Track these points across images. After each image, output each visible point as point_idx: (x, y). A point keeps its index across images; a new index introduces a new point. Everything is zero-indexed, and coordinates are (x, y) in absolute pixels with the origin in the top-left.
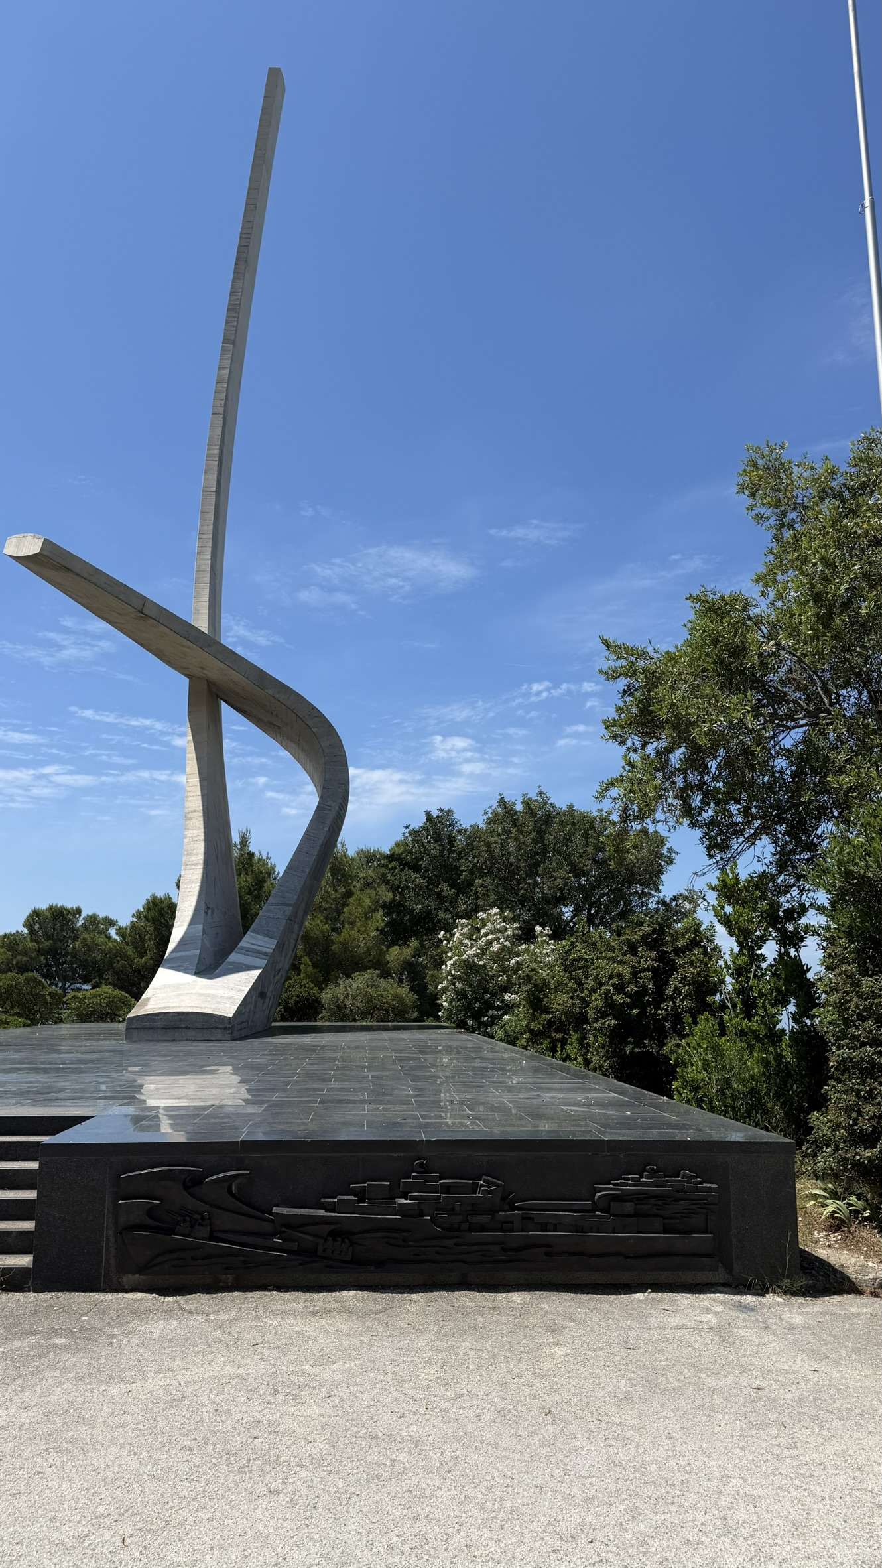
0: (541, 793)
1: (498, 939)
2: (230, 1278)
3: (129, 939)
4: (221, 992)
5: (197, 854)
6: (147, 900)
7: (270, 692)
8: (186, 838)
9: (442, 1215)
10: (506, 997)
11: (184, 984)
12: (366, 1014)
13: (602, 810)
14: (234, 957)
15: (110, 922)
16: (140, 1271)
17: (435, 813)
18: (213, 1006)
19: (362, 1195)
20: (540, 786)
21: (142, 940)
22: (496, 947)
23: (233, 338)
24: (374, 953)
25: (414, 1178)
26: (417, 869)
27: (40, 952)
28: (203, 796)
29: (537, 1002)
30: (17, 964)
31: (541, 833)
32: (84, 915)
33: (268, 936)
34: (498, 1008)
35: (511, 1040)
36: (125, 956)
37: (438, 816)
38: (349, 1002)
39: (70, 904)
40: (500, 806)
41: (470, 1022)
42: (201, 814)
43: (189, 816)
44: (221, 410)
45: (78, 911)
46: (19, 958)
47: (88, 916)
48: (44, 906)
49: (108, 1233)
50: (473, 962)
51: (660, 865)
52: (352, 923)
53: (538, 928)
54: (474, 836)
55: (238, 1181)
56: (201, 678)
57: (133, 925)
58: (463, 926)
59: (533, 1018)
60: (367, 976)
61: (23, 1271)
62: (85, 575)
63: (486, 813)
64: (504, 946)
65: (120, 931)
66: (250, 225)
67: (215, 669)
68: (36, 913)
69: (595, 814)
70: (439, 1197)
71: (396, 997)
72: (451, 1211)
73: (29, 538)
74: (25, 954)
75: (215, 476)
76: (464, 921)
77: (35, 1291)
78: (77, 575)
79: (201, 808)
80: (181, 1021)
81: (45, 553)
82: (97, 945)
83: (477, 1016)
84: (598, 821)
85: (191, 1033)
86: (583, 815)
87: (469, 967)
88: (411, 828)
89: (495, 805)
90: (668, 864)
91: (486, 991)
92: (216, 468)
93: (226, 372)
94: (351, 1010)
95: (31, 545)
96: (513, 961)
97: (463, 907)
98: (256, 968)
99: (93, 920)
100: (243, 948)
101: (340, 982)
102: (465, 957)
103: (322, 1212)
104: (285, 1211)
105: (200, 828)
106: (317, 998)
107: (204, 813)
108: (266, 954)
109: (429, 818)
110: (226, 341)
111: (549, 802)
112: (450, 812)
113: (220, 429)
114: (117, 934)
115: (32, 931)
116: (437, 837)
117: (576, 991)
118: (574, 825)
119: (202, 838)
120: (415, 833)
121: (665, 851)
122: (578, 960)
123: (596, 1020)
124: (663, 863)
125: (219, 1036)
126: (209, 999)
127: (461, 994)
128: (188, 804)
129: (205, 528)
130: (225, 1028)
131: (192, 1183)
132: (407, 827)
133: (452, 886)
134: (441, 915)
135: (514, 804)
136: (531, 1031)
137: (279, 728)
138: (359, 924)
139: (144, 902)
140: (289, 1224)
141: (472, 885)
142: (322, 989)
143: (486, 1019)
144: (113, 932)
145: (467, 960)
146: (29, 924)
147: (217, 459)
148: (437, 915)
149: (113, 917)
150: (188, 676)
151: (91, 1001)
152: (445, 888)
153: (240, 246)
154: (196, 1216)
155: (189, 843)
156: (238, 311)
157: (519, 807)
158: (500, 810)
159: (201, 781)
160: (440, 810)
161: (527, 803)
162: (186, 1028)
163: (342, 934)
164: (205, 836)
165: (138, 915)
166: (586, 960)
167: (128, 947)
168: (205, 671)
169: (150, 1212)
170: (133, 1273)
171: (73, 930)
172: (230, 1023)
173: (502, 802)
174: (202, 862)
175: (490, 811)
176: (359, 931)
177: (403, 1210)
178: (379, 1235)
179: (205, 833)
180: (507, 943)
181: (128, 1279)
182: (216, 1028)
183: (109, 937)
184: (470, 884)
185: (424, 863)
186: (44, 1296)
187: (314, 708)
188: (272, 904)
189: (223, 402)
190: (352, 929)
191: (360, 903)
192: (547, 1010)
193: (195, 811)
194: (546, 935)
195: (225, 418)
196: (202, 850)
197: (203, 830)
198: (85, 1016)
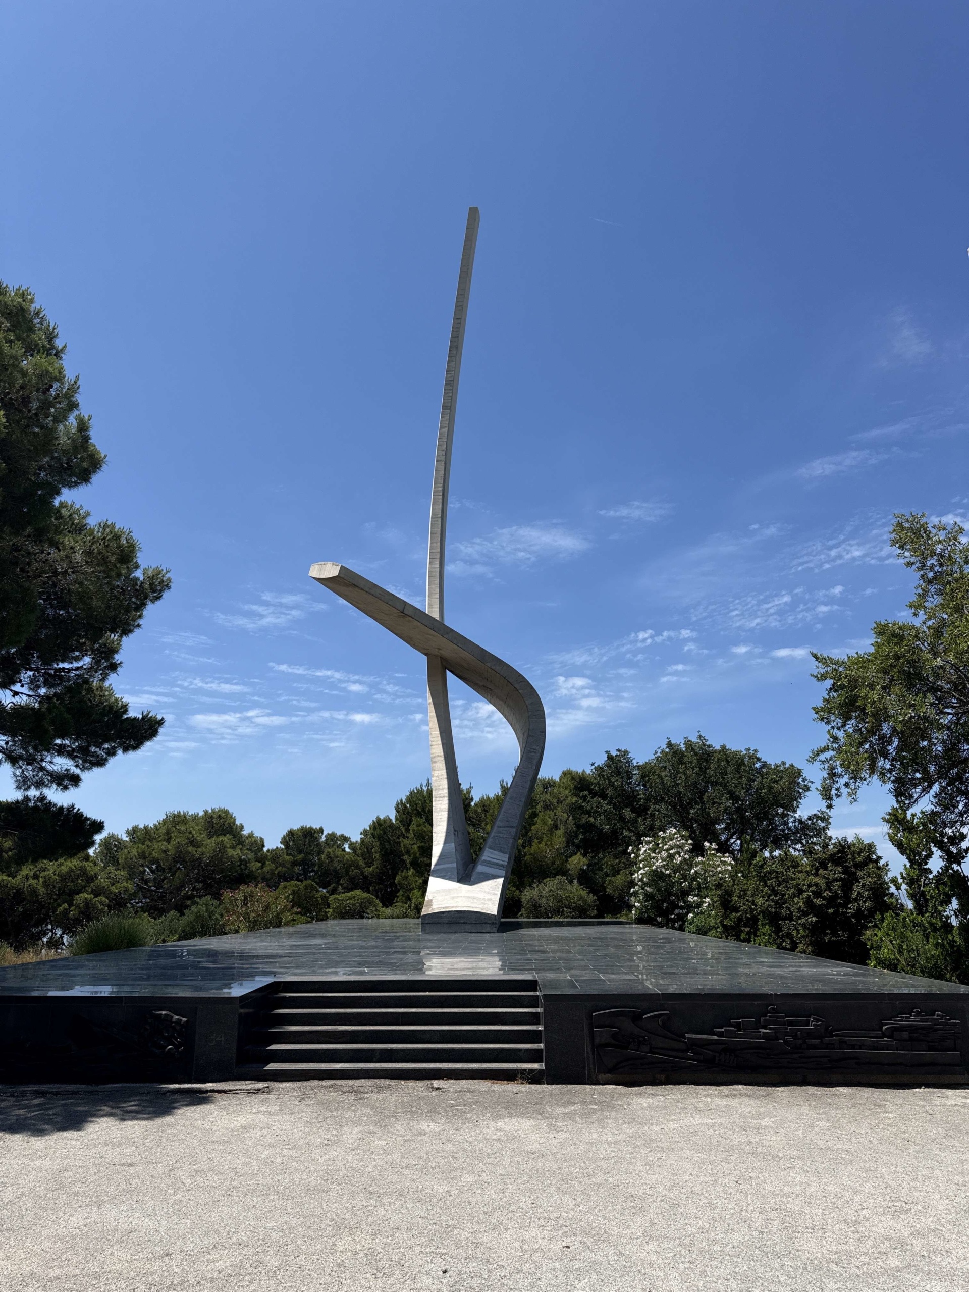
0: (700, 737)
1: (679, 853)
2: (663, 1077)
3: (359, 852)
4: (481, 895)
5: (443, 789)
6: (373, 821)
7: (489, 665)
8: (433, 776)
9: (790, 1039)
10: (690, 899)
11: (453, 889)
12: (558, 912)
13: (749, 750)
14: (480, 868)
15: (345, 839)
16: (610, 1071)
17: (614, 753)
18: (481, 906)
19: (738, 1026)
20: (699, 732)
21: (370, 852)
22: (678, 860)
23: (449, 405)
24: (558, 862)
25: (770, 1017)
26: (603, 796)
27: (294, 864)
28: (443, 744)
29: (726, 904)
30: (278, 873)
31: (703, 770)
32: (325, 833)
33: (501, 851)
34: (682, 908)
35: (702, 931)
36: (358, 867)
37: (616, 756)
38: (543, 902)
39: (316, 826)
40: (668, 747)
41: (659, 919)
42: (443, 758)
43: (434, 760)
44: (443, 458)
45: (321, 831)
46: (280, 868)
47: (328, 834)
48: (296, 827)
49: (588, 1048)
50: (661, 871)
51: (798, 792)
52: (541, 840)
53: (707, 844)
54: (646, 771)
55: (662, 1018)
56: (436, 656)
57: (362, 841)
58: (649, 843)
59: (726, 916)
60: (556, 881)
61: (541, 1071)
62: (367, 590)
63: (656, 753)
64: (685, 859)
65: (352, 846)
66: (459, 321)
67: (449, 650)
68: (291, 833)
69: (744, 752)
70: (787, 1029)
71: (581, 898)
72: (795, 1037)
73: (329, 564)
74: (282, 865)
75: (440, 506)
76: (647, 839)
77: (548, 1084)
78: (362, 589)
79: (442, 754)
80: (460, 917)
81: (342, 576)
82: (337, 857)
83: (665, 913)
84: (746, 759)
85: (468, 927)
86: (735, 753)
87: (656, 876)
88: (596, 765)
89: (664, 746)
90: (805, 791)
91: (670, 894)
92: (440, 501)
93: (446, 430)
94: (545, 909)
95: (331, 571)
96: (693, 871)
97: (642, 828)
98: (499, 877)
99: (332, 837)
100: (485, 861)
101: (535, 886)
102: (654, 867)
103: (715, 1037)
104: (694, 1036)
105: (443, 770)
106: (519, 899)
107: (445, 758)
108: (502, 866)
109: (610, 758)
110: (444, 407)
111: (707, 743)
112: (626, 752)
113: (443, 472)
114: (349, 848)
115: (287, 847)
116: (618, 772)
117: (771, 896)
118: (728, 762)
119: (445, 776)
120: (599, 769)
121: (800, 780)
122: (770, 872)
123: (799, 918)
124: (801, 791)
125: (488, 929)
126: (475, 901)
127: (649, 897)
128: (433, 751)
129: (435, 544)
130: (493, 923)
131: (636, 1018)
132: (593, 764)
133: (633, 811)
134: (626, 833)
135: (679, 745)
136: (724, 926)
137: (491, 690)
138: (545, 839)
139: (371, 822)
140: (694, 1044)
141: (648, 809)
142: (521, 892)
143: (673, 916)
144: (346, 847)
145: (656, 870)
146: (284, 841)
147: (441, 494)
148: (622, 834)
149: (346, 835)
150: (426, 654)
151: (348, 902)
152: (627, 813)
153: (452, 337)
154: (641, 1039)
155: (436, 781)
156: (451, 384)
157: (683, 748)
158: (667, 750)
159: (441, 733)
160: (618, 750)
161: (689, 744)
162: (464, 923)
163: (533, 847)
164: (447, 775)
165: (365, 832)
166: (777, 872)
167: (359, 859)
168: (441, 651)
169: (614, 1036)
170: (605, 1073)
171: (319, 845)
172: (495, 919)
173: (670, 745)
174: (447, 795)
175: (659, 751)
176: (546, 845)
177: (765, 1036)
178: (752, 1051)
179: (447, 773)
180: (687, 856)
181: (601, 1077)
182: (486, 923)
183: (344, 850)
184: (646, 808)
185: (609, 792)
186: (553, 1086)
187: (520, 675)
188: (499, 827)
189: (444, 453)
190: (540, 843)
191: (544, 823)
192: (736, 910)
193: (438, 756)
194: (714, 849)
195: (445, 464)
196: (446, 786)
197: (445, 771)
198: (345, 914)
